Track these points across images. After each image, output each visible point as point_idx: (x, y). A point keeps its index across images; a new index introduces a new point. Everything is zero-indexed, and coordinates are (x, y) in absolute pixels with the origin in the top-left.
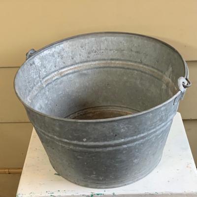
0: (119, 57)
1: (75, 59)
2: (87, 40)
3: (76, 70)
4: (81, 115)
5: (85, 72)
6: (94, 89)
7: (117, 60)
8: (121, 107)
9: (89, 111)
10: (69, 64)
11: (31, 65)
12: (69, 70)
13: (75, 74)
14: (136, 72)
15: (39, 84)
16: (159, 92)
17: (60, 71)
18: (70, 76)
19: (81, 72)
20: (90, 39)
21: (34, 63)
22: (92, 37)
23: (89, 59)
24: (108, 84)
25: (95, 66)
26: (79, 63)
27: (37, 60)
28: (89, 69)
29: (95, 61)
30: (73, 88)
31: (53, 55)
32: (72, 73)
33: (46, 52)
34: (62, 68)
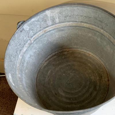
0: (86, 21)
1: (55, 21)
2: (63, 8)
3: (56, 28)
4: (60, 52)
5: (63, 29)
6: (68, 38)
7: (86, 23)
8: (86, 50)
9: (65, 50)
10: (51, 24)
11: (21, 31)
12: (51, 28)
13: (55, 30)
14: (98, 33)
15: (29, 42)
16: (112, 51)
17: (44, 30)
18: (51, 32)
19: (59, 29)
20: (66, 8)
21: (23, 29)
22: (68, 7)
23: (65, 21)
24: (78, 36)
25: (69, 25)
26: (58, 23)
27: (26, 27)
28: (65, 27)
29: (69, 22)
30: (54, 38)
31: (38, 21)
32: (53, 30)
33: (33, 20)
34: (45, 28)
